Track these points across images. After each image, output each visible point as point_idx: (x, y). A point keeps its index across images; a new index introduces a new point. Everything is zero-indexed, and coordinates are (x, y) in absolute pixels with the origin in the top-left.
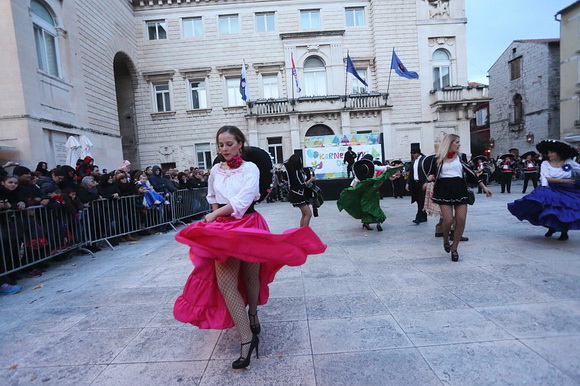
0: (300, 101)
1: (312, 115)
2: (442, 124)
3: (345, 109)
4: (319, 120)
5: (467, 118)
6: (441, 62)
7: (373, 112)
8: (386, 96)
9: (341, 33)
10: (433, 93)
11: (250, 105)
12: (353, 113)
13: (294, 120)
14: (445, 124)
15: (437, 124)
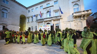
0: (44, 19)
1: (47, 21)
2: (76, 21)
3: (52, 20)
4: (48, 22)
5: (85, 19)
6: (76, 7)
7: (58, 20)
8: (61, 16)
9: (53, 6)
10: (73, 14)
11: (37, 20)
12: (54, 20)
13: (43, 22)
14: (77, 21)
15: (75, 21)
